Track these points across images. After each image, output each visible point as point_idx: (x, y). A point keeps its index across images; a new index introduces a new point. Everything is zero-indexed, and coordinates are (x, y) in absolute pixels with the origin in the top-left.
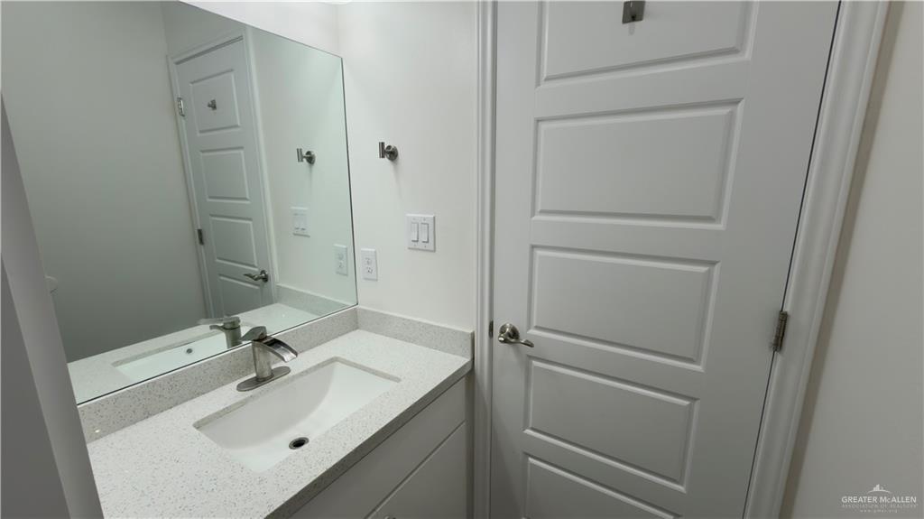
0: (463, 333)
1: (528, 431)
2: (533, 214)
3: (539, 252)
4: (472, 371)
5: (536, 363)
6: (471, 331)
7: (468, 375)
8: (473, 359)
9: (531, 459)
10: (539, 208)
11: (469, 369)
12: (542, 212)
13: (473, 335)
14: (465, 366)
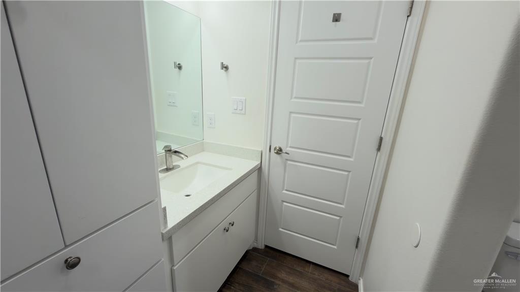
0: (257, 151)
1: (284, 192)
2: (291, 98)
3: (293, 115)
4: (261, 167)
5: (289, 162)
6: (261, 150)
7: (259, 169)
8: (261, 162)
9: (285, 203)
10: (294, 96)
11: (259, 166)
12: (295, 98)
13: (262, 151)
14: (258, 165)
